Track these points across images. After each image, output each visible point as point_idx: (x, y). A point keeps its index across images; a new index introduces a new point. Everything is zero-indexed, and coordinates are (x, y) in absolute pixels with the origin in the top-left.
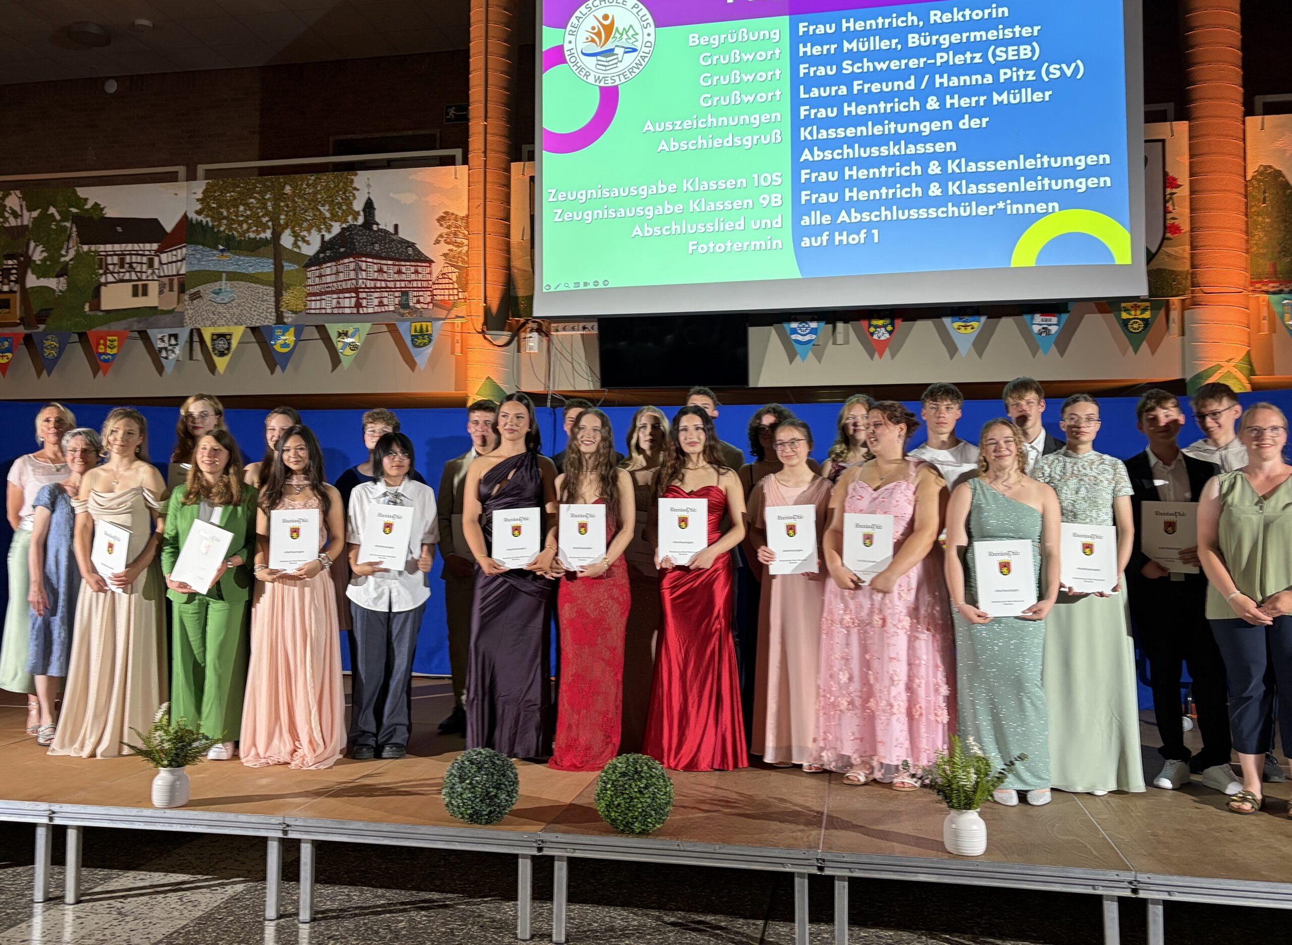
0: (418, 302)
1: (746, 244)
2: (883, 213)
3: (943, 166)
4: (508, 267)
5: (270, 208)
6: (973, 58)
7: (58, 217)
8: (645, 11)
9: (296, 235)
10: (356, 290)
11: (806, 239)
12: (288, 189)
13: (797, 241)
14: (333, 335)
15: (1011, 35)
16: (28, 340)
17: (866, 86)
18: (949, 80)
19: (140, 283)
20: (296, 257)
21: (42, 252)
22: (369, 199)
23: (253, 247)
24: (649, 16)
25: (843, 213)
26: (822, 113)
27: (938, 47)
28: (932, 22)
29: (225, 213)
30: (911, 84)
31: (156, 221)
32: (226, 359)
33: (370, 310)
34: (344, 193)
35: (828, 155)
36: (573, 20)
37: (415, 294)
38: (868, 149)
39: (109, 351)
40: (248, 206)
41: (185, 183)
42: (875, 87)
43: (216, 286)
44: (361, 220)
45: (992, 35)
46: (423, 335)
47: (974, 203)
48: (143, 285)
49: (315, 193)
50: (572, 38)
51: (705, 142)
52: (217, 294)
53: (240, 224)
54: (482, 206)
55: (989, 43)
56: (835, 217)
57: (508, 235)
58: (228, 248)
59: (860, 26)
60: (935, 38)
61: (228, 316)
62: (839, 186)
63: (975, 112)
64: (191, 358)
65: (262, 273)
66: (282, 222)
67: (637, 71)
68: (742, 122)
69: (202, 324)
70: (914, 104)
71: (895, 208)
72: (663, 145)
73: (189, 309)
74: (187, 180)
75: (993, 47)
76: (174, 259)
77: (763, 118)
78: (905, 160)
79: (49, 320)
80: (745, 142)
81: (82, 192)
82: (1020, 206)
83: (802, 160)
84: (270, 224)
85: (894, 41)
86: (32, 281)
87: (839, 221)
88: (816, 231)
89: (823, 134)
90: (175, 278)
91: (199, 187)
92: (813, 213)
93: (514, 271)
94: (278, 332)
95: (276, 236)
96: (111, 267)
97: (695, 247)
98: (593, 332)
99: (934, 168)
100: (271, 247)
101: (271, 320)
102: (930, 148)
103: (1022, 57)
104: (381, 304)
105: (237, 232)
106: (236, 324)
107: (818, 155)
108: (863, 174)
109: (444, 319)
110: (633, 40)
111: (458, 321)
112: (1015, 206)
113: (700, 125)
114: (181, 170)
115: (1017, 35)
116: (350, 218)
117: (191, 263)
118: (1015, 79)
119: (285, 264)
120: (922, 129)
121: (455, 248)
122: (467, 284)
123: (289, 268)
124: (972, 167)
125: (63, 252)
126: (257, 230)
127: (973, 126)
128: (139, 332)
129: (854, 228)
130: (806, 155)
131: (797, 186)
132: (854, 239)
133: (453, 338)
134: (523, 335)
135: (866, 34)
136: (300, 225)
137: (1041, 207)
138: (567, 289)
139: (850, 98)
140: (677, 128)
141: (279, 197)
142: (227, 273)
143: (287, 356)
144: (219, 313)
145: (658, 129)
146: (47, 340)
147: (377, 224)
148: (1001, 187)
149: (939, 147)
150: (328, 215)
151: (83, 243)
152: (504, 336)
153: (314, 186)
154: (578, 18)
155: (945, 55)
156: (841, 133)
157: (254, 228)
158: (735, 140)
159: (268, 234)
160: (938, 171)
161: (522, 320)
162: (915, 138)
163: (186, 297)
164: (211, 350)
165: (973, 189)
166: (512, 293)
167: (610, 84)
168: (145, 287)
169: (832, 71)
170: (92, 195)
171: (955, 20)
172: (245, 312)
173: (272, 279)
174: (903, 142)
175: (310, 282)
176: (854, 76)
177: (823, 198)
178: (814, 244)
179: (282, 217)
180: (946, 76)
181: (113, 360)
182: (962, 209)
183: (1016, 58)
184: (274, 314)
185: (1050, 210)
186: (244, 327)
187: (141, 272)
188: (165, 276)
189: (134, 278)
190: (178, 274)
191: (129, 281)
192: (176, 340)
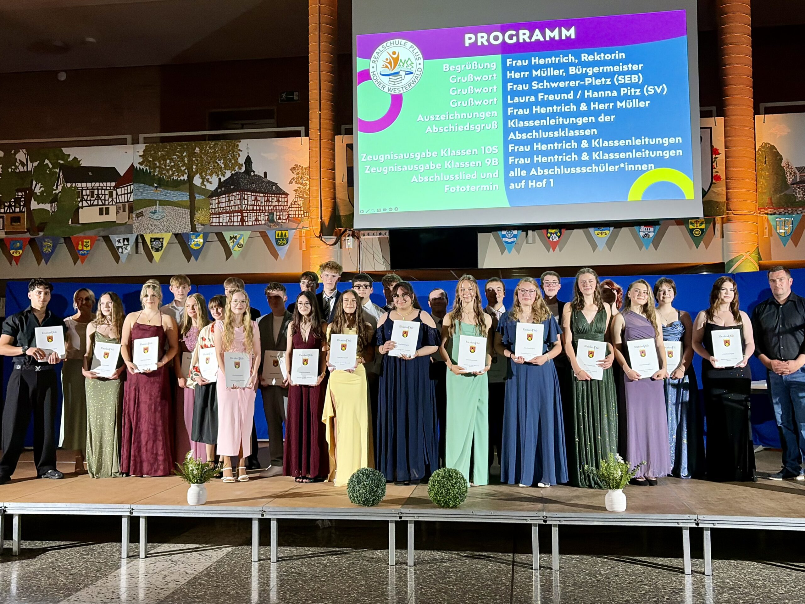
0: (280, 218)
1: (478, 187)
3: (590, 143)
4: (334, 198)
5: (186, 162)
6: (606, 82)
7: (51, 166)
8: (417, 50)
9: (203, 179)
10: (241, 211)
11: (512, 185)
12: (197, 150)
13: (507, 185)
15: (627, 69)
16: (32, 242)
17: (546, 96)
18: (592, 94)
19: (104, 207)
20: (203, 191)
21: (40, 188)
22: (248, 156)
23: (176, 185)
24: (419, 53)
25: (533, 170)
26: (521, 112)
27: (586, 75)
28: (583, 60)
29: (158, 164)
30: (571, 96)
31: (114, 168)
32: (160, 253)
33: (250, 224)
34: (233, 153)
35: (524, 136)
36: (375, 54)
37: (278, 214)
38: (547, 133)
39: (85, 248)
40: (172, 160)
41: (132, 145)
42: (551, 97)
44: (243, 169)
45: (616, 68)
46: (283, 239)
47: (607, 164)
48: (106, 208)
49: (215, 153)
50: (374, 65)
52: (154, 213)
53: (168, 171)
54: (319, 161)
55: (614, 73)
56: (529, 172)
57: (334, 179)
58: (160, 185)
59: (542, 61)
60: (584, 69)
61: (161, 227)
62: (531, 154)
63: (607, 112)
64: (137, 252)
65: (182, 201)
66: (194, 170)
67: (413, 85)
69: (144, 232)
70: (573, 107)
73: (136, 223)
74: (133, 144)
75: (617, 75)
76: (126, 192)
77: (487, 114)
78: (568, 139)
79: (45, 231)
80: (476, 128)
81: (66, 150)
82: (633, 166)
83: (509, 139)
84: (186, 171)
85: (562, 71)
86: (34, 205)
87: (531, 174)
88: (518, 180)
89: (521, 124)
90: (127, 204)
91: (141, 148)
92: (516, 169)
93: (338, 200)
94: (193, 237)
95: (191, 178)
96: (85, 197)
97: (448, 189)
98: (385, 236)
99: (585, 144)
100: (187, 185)
101: (187, 229)
102: (582, 132)
103: (633, 81)
104: (256, 220)
105: (166, 176)
106: (166, 232)
107: (519, 136)
108: (544, 147)
109: (296, 229)
110: (410, 67)
111: (304, 230)
112: (630, 166)
114: (129, 137)
115: (630, 69)
116: (237, 168)
117: (136, 195)
118: (629, 94)
119: (197, 195)
120: (578, 121)
121: (301, 187)
122: (309, 207)
123: (199, 198)
124: (606, 144)
125: (55, 188)
126: (178, 175)
127: (606, 120)
128: (103, 237)
130: (512, 136)
131: (507, 154)
132: (540, 185)
133: (301, 240)
134: (343, 238)
135: (545, 66)
136: (206, 172)
137: (644, 167)
138: (374, 212)
139: (537, 103)
140: (437, 119)
141: (192, 154)
142: (160, 201)
143: (199, 251)
144: (155, 225)
145: (426, 120)
146: (45, 242)
147: (254, 172)
148: (622, 155)
149: (587, 132)
150: (223, 166)
151: (67, 183)
152: (333, 239)
153: (214, 147)
154: (378, 53)
155: (590, 79)
156: (531, 123)
157: (177, 174)
158: (471, 127)
159: (185, 177)
160: (587, 146)
161: (343, 230)
162: (574, 127)
163: (134, 216)
164: (150, 247)
165: (606, 156)
166: (337, 214)
167: (397, 92)
168: (107, 209)
169: (526, 87)
170: (72, 153)
171: (596, 59)
172: (171, 225)
173: (189, 205)
174: (567, 129)
175: (212, 207)
176: (539, 91)
177: (522, 161)
178: (517, 187)
179: (194, 167)
180: (591, 91)
181: (87, 254)
182: (600, 167)
183: (630, 82)
184: (190, 226)
185: (650, 168)
186: (171, 234)
187: (105, 200)
188: (120, 202)
189: (100, 203)
190: (128, 201)
191: (98, 205)
192: (128, 241)
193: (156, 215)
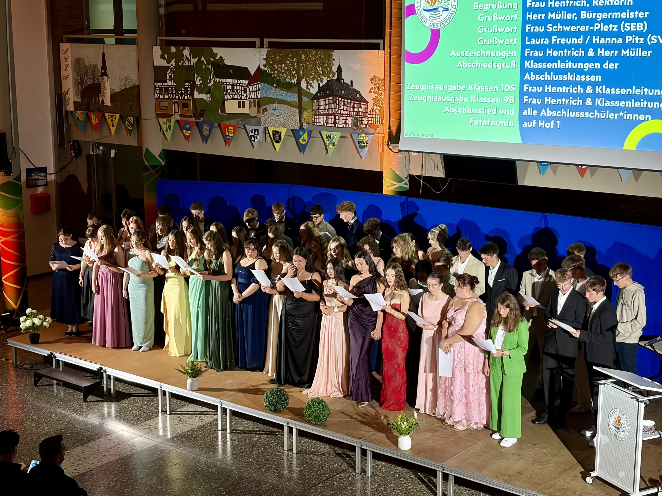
0: (362, 123)
1: (497, 122)
2: (563, 112)
3: (594, 89)
5: (296, 67)
6: (613, 28)
7: (205, 62)
9: (307, 83)
10: (334, 114)
11: (525, 123)
12: (303, 57)
13: (521, 123)
15: (633, 16)
17: (559, 40)
18: (600, 40)
19: (241, 101)
20: (308, 94)
21: (200, 80)
22: (339, 65)
23: (289, 87)
25: (544, 110)
26: (536, 53)
27: (595, 21)
28: (593, 5)
29: (276, 68)
30: (580, 41)
31: (247, 68)
32: (279, 144)
33: (340, 126)
34: (328, 61)
35: (538, 77)
37: (360, 119)
38: (557, 76)
39: (230, 134)
40: (286, 65)
41: (259, 49)
42: (563, 41)
43: (274, 105)
44: (336, 77)
45: (623, 15)
47: (608, 111)
49: (316, 60)
50: (419, 1)
51: (479, 64)
52: (274, 110)
53: (283, 74)
54: (389, 76)
55: (621, 20)
56: (539, 112)
58: (278, 87)
59: (557, 4)
60: (594, 14)
61: (280, 123)
62: (542, 95)
63: (612, 59)
64: (265, 142)
66: (301, 75)
67: (449, 21)
68: (497, 55)
69: (269, 125)
70: (582, 52)
71: (568, 110)
72: (459, 64)
73: (263, 116)
74: (259, 47)
75: (623, 22)
76: (255, 90)
77: (507, 54)
78: (575, 84)
79: (205, 116)
80: (498, 66)
81: (214, 50)
82: (631, 115)
83: (525, 78)
84: (296, 75)
85: (574, 14)
86: (197, 95)
87: (541, 115)
88: (530, 119)
89: (536, 65)
90: (256, 100)
91: (264, 52)
92: (529, 109)
94: (301, 133)
95: (299, 82)
96: (229, 91)
97: (473, 121)
99: (589, 90)
100: (297, 88)
101: (297, 126)
102: (588, 78)
103: (638, 29)
104: (345, 123)
105: (282, 78)
106: (283, 127)
107: (533, 77)
108: (554, 89)
109: (374, 134)
111: (380, 135)
112: (628, 115)
113: (477, 55)
114: (257, 41)
115: (636, 16)
116: (331, 75)
118: (633, 42)
120: (585, 67)
121: (378, 96)
124: (608, 91)
125: (209, 81)
126: (290, 78)
127: (610, 67)
129: (548, 119)
130: (527, 76)
131: (522, 93)
132: (548, 125)
135: (560, 9)
136: (309, 78)
137: (642, 117)
138: (414, 137)
139: (550, 46)
140: (467, 55)
141: (300, 61)
142: (278, 100)
143: (305, 146)
144: (276, 120)
145: (457, 55)
146: (204, 126)
147: (343, 80)
148: (622, 104)
149: (593, 78)
150: (321, 73)
151: (217, 77)
153: (315, 56)
155: (599, 25)
156: (545, 65)
158: (494, 64)
159: (295, 81)
160: (591, 91)
162: (581, 72)
163: (261, 110)
164: (272, 139)
165: (608, 103)
167: (436, 28)
168: (243, 103)
169: (542, 29)
170: (219, 52)
171: (605, 5)
172: (286, 121)
173: (298, 105)
174: (574, 74)
175: (314, 108)
176: (553, 34)
177: (534, 101)
178: (529, 126)
179: (301, 72)
180: (598, 37)
181: (232, 139)
182: (601, 114)
183: (635, 30)
184: (299, 123)
185: (646, 119)
186: (286, 129)
187: (241, 95)
188: (252, 98)
189: (239, 98)
190: (257, 98)
191: (237, 99)
192: (258, 132)
193: (276, 112)
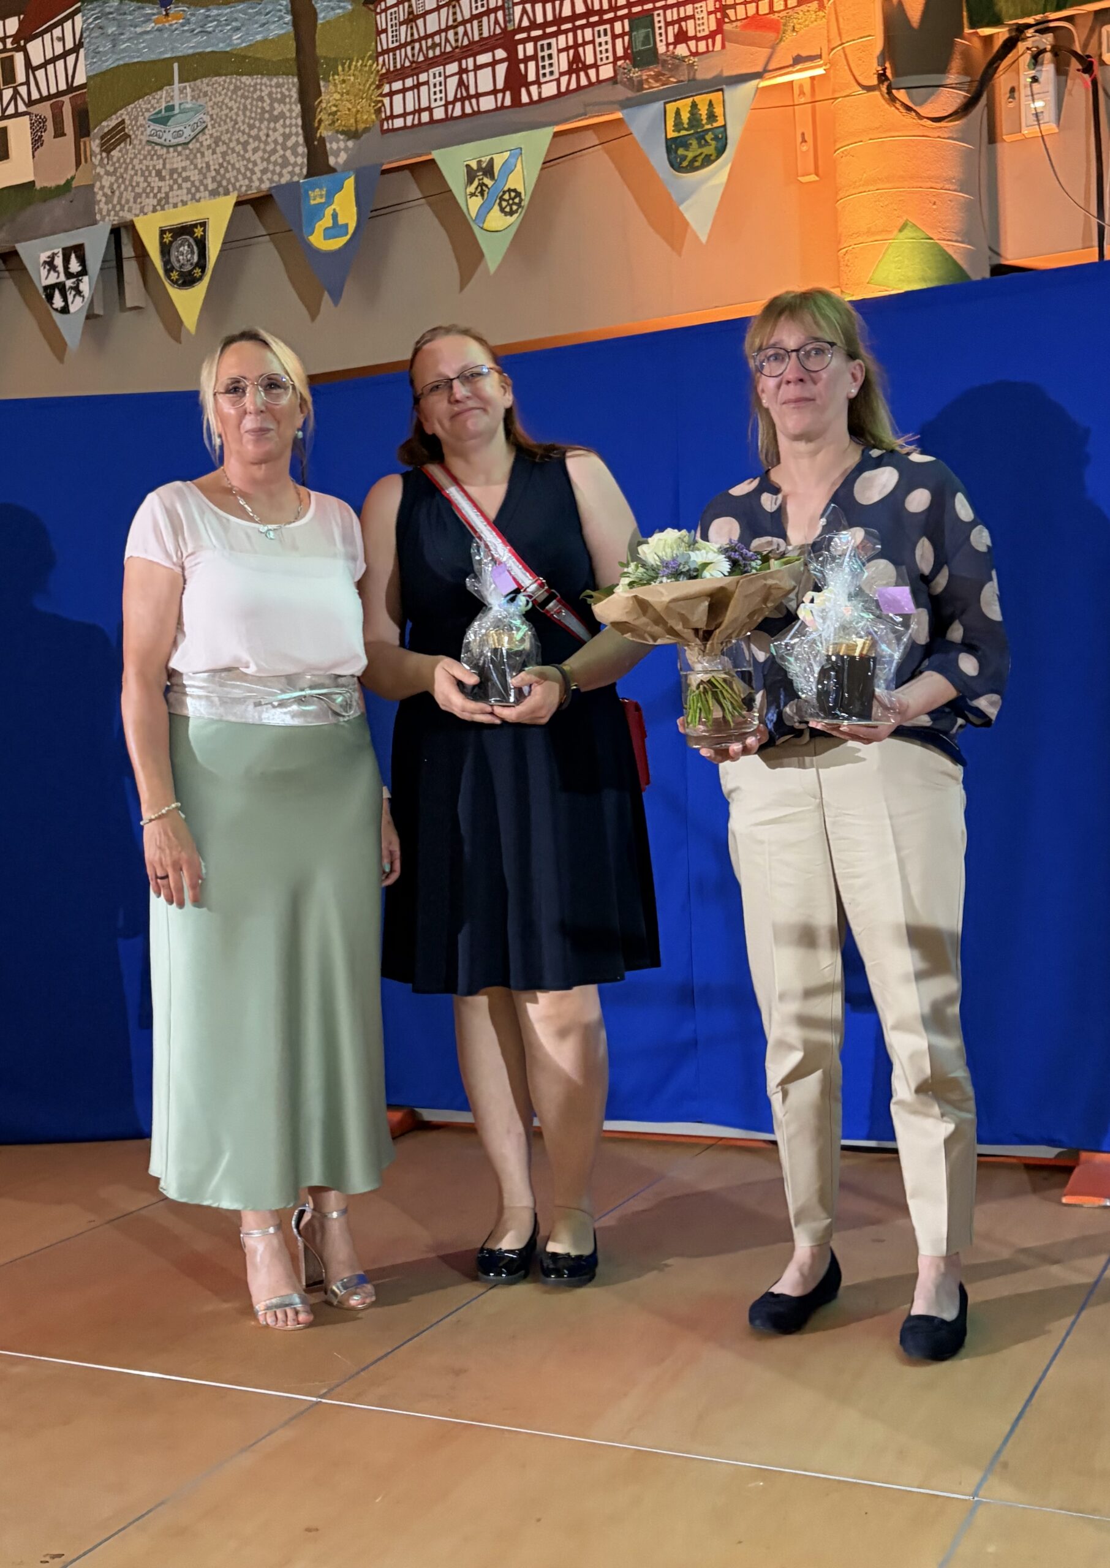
0: (682, 37)
10: (507, 40)
14: (455, 180)
32: (200, 289)
33: (549, 90)
37: (671, 15)
43: (159, 100)
46: (701, 138)
52: (164, 120)
61: (195, 176)
65: (265, 41)
69: (136, 209)
73: (103, 175)
76: (59, 50)
90: (66, 99)
94: (316, 197)
101: (295, 168)
104: (577, 65)
106: (214, 193)
109: (758, 75)
111: (802, 76)
134: (1005, 80)
142: (183, 60)
144: (172, 171)
152: (949, 91)
163: (95, 145)
164: (161, 272)
168: (4, 133)
172: (232, 158)
173: (291, 53)
175: (387, 42)
184: (302, 150)
186: (232, 199)
188: (42, 99)
190: (70, 88)
192: (82, 260)
193: (173, 127)
